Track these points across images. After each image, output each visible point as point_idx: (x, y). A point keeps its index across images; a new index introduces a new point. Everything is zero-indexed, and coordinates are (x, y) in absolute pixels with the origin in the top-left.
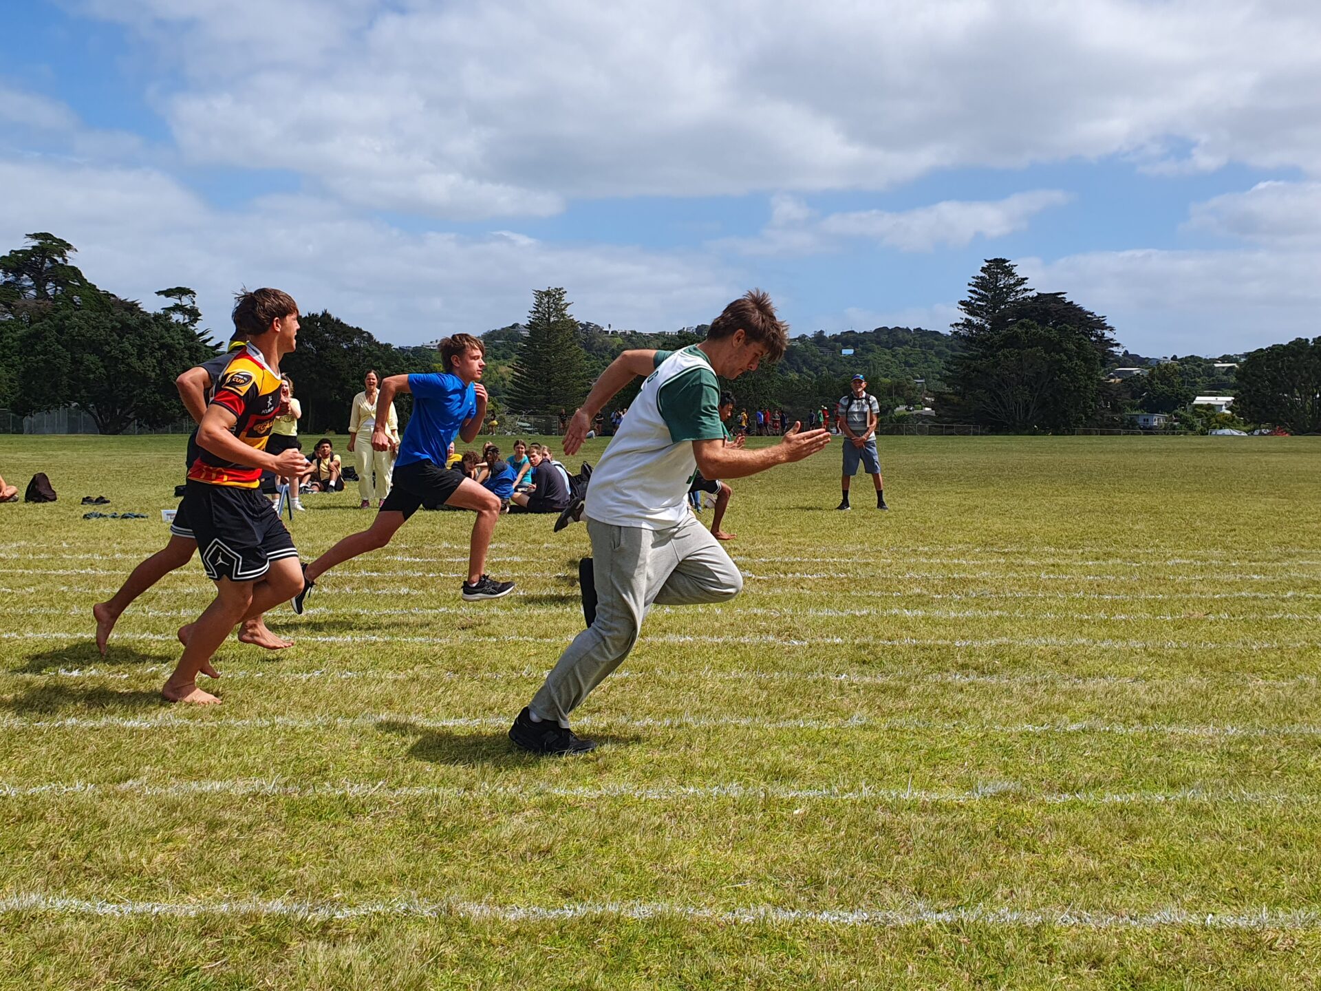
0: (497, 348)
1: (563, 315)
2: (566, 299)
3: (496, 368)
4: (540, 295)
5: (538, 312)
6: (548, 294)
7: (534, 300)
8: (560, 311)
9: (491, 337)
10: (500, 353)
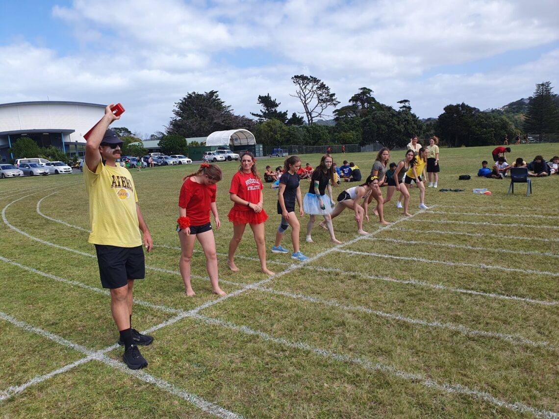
0: (514, 109)
1: (549, 93)
2: (551, 86)
3: (513, 116)
4: (539, 86)
5: (538, 93)
6: (543, 85)
7: (536, 88)
8: (548, 91)
9: (511, 105)
10: (515, 111)
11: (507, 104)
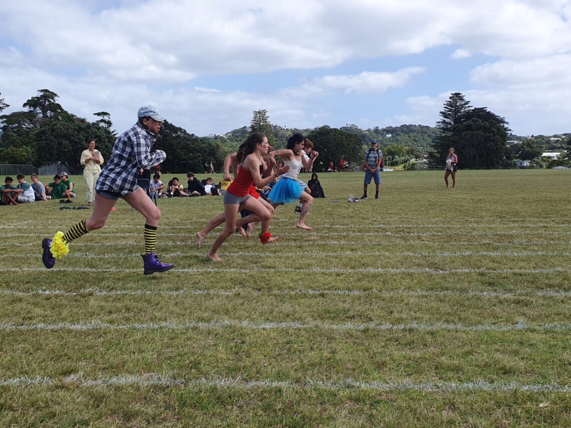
0: (237, 137)
1: (266, 122)
2: (267, 114)
4: (256, 113)
5: (255, 121)
6: (259, 112)
7: (253, 115)
8: (265, 120)
9: (235, 132)
10: (238, 139)
11: (230, 131)
